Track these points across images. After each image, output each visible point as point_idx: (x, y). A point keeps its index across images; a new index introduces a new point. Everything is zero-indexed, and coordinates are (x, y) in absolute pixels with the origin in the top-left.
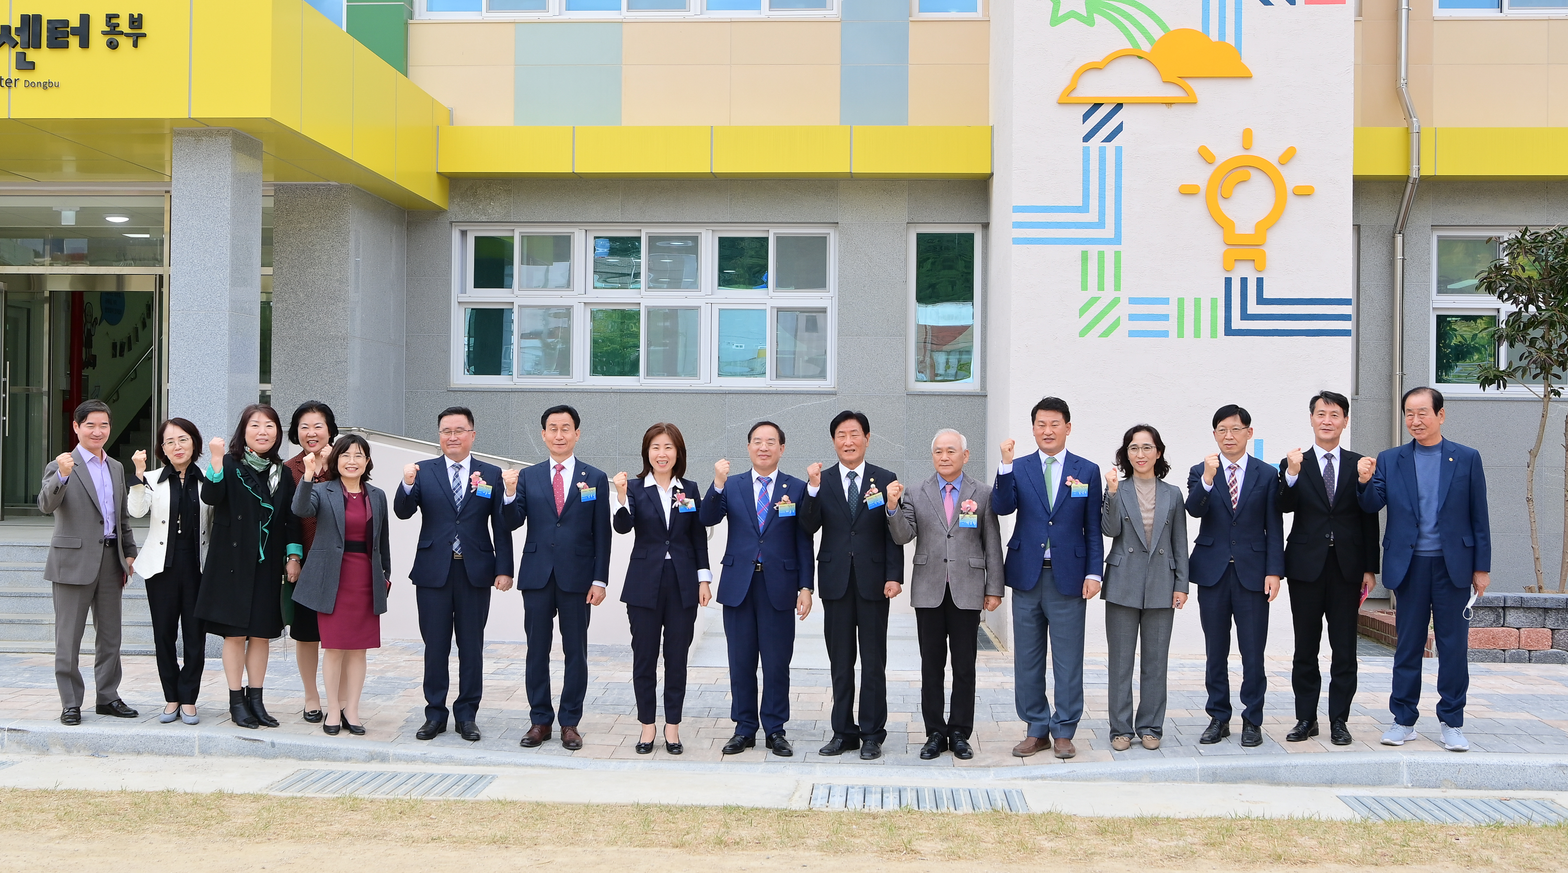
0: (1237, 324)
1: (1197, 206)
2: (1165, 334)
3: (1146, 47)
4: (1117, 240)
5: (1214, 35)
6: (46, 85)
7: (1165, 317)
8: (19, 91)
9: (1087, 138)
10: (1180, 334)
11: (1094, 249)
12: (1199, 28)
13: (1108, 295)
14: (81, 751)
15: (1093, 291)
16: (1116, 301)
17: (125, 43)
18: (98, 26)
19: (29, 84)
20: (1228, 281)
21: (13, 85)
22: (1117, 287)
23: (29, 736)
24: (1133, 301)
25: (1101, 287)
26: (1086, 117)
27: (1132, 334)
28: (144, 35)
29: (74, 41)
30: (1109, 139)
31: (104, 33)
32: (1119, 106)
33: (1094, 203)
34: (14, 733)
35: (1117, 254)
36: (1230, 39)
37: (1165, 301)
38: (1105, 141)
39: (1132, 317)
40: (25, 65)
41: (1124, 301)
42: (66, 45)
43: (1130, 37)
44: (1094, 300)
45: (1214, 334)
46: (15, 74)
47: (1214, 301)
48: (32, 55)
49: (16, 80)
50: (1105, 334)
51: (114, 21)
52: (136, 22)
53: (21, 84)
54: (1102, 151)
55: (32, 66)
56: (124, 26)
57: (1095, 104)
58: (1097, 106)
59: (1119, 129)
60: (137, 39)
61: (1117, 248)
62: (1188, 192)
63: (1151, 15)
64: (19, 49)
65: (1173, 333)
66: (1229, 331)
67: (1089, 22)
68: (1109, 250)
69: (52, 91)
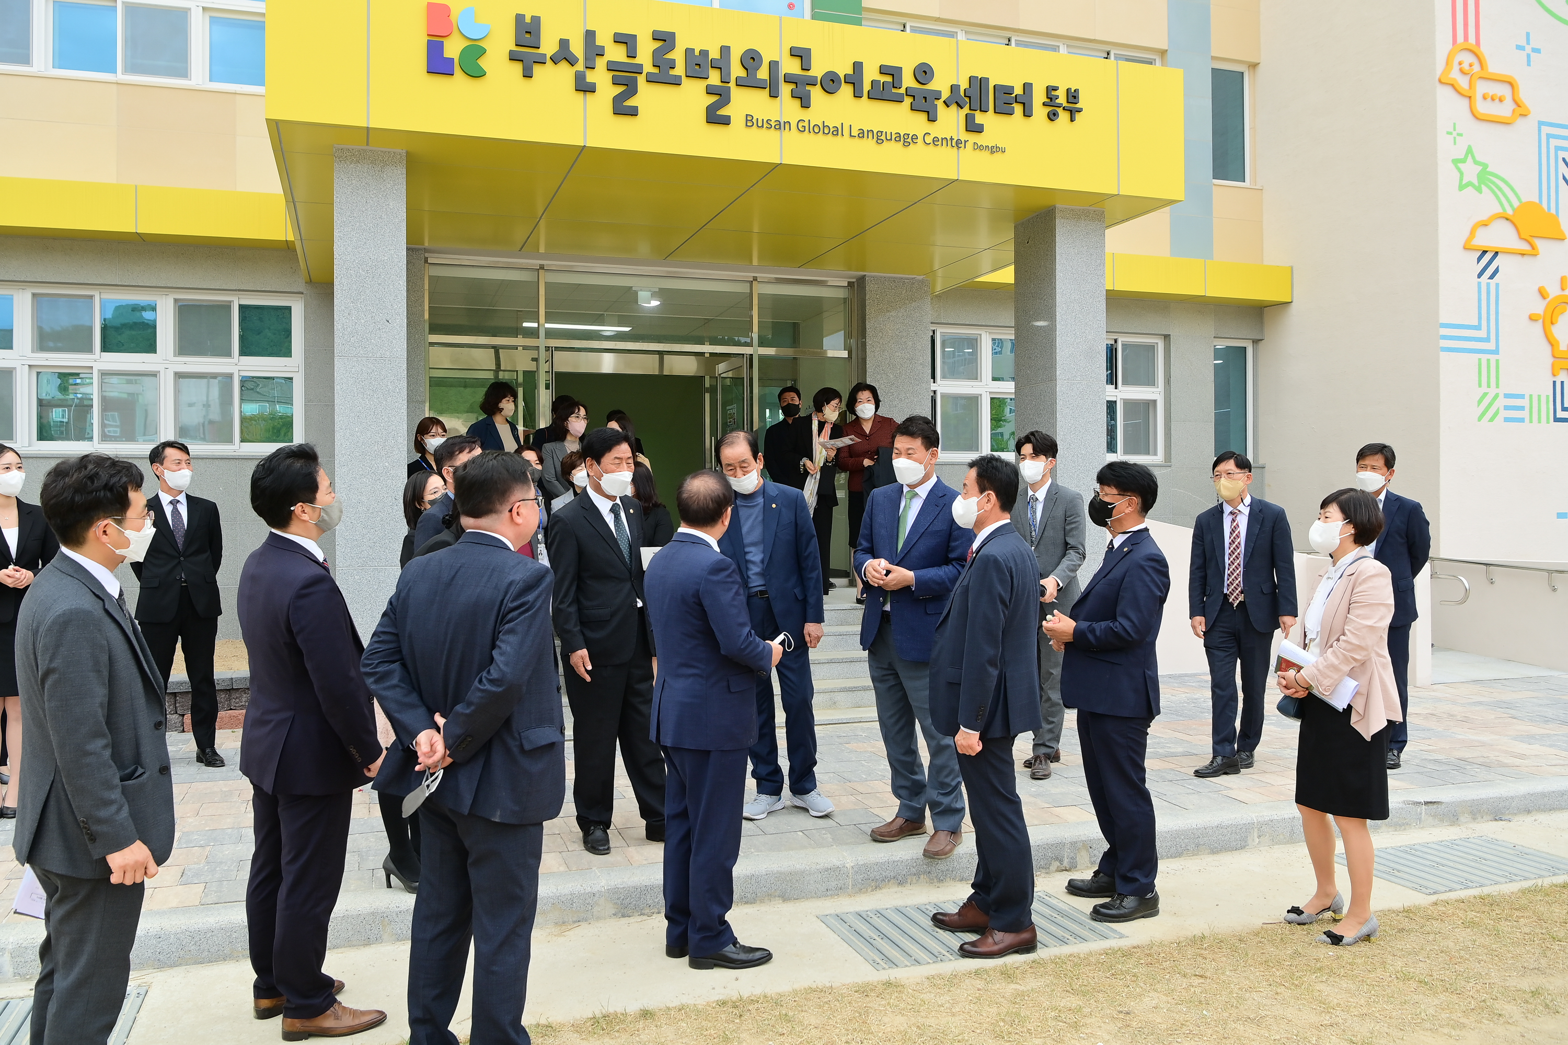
0: (1560, 414)
1: (1538, 328)
2: (1522, 420)
3: (1510, 212)
4: (1496, 352)
5: (1545, 205)
6: (994, 150)
7: (1522, 408)
8: (967, 152)
9: (1480, 276)
10: (1531, 422)
11: (1484, 357)
12: (1537, 201)
13: (1492, 391)
14: (1484, 817)
15: (1484, 389)
16: (1496, 396)
17: (1063, 116)
18: (1039, 97)
19: (978, 147)
20: (1554, 382)
21: (962, 145)
22: (1497, 387)
23: (1443, 807)
24: (1507, 396)
25: (1489, 386)
26: (1479, 259)
27: (1507, 420)
28: (1080, 110)
29: (1018, 109)
30: (1492, 277)
31: (1044, 104)
32: (1497, 253)
33: (1484, 323)
34: (1431, 806)
35: (1497, 361)
36: (1553, 211)
37: (1522, 396)
38: (1490, 278)
39: (1507, 408)
40: (973, 127)
41: (1501, 396)
42: (1011, 113)
43: (1501, 205)
44: (1485, 394)
45: (1548, 422)
46: (964, 136)
47: (1547, 396)
48: (979, 118)
49: (965, 142)
50: (1491, 420)
51: (1054, 93)
52: (1073, 96)
53: (969, 145)
54: (1488, 284)
55: (979, 129)
56: (1062, 100)
57: (1484, 251)
58: (1485, 252)
59: (1496, 271)
60: (1073, 113)
61: (1496, 357)
62: (1532, 318)
63: (1512, 189)
64: (966, 110)
65: (1527, 420)
66: (1556, 420)
67: (1479, 190)
68: (1492, 358)
69: (998, 155)
